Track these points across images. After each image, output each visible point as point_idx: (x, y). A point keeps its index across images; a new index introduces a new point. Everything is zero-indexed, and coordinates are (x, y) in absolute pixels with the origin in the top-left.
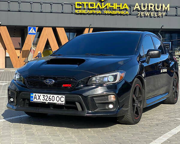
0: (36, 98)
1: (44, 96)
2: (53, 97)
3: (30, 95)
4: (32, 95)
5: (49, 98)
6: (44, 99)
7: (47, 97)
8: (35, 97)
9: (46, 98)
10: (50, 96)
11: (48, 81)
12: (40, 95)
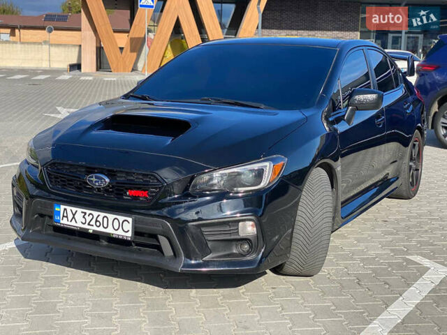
0: (67, 217)
1: (85, 213)
2: (105, 219)
3: (52, 208)
4: (57, 209)
5: (96, 221)
6: (84, 222)
7: (91, 216)
8: (65, 215)
9: (88, 219)
10: (99, 216)
11: (94, 179)
12: (76, 211)
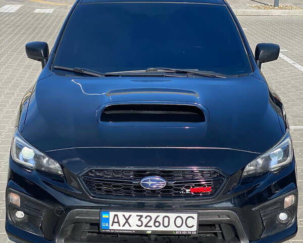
0: (118, 222)
1: (141, 216)
2: (166, 219)
3: (100, 216)
4: (105, 216)
5: (155, 222)
6: (140, 224)
7: (148, 218)
8: (116, 220)
9: (145, 221)
10: (158, 216)
11: (150, 182)
12: (130, 216)
